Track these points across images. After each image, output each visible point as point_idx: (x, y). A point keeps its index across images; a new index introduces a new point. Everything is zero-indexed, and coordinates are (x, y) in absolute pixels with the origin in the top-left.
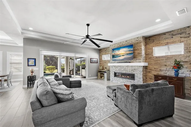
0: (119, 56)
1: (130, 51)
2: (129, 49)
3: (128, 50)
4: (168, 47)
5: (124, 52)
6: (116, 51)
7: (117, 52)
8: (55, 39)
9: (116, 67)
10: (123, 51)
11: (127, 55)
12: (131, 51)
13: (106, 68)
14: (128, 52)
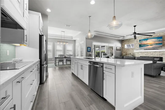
0: (146, 45)
1: (159, 41)
3: (157, 40)
7: (144, 42)
8: (102, 35)
9: (143, 53)
11: (156, 45)
12: (161, 41)
13: (130, 54)
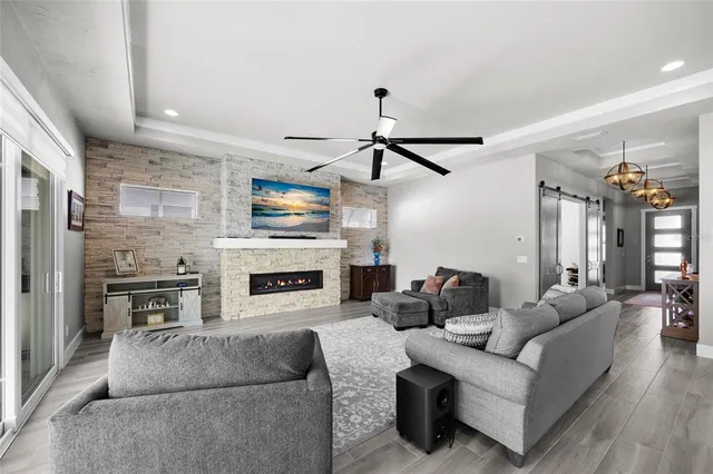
1: (321, 203)
2: (320, 198)
3: (316, 199)
4: (353, 211)
5: (304, 205)
6: (272, 193)
7: (276, 198)
10: (301, 198)
13: (182, 263)
14: (316, 207)
